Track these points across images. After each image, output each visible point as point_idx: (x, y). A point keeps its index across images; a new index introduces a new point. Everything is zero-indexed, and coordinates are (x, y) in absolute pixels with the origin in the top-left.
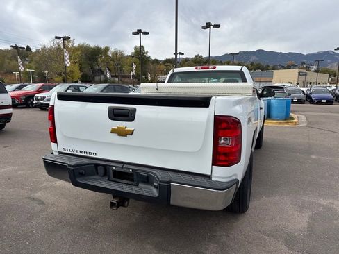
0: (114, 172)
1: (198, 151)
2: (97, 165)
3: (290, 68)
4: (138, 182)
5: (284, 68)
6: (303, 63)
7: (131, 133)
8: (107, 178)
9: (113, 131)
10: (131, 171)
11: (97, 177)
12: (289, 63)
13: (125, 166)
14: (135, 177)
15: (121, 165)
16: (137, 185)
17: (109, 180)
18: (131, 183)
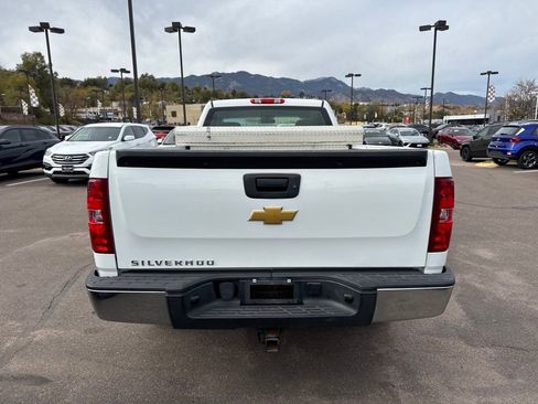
0: (253, 288)
1: (408, 235)
2: (217, 283)
4: (301, 297)
6: (302, 94)
7: (291, 217)
8: (239, 302)
9: (256, 217)
10: (289, 281)
11: (216, 303)
13: (274, 275)
14: (296, 291)
15: (268, 275)
16: (301, 304)
17: (242, 304)
18: (285, 301)
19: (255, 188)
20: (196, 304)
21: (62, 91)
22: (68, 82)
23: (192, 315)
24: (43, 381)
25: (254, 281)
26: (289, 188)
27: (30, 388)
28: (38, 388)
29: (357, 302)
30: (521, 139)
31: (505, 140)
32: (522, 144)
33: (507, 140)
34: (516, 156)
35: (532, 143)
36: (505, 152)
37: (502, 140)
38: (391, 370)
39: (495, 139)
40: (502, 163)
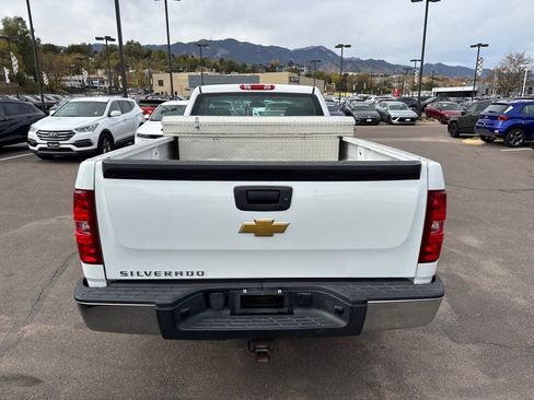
0: (244, 298)
1: (399, 247)
2: (207, 294)
3: (275, 71)
4: (292, 307)
5: (268, 71)
6: (291, 63)
7: (282, 229)
8: (229, 312)
9: (246, 230)
10: (280, 291)
11: (207, 313)
12: (273, 62)
13: (265, 285)
14: (286, 301)
15: (258, 285)
16: (292, 313)
17: (232, 314)
18: (276, 311)
19: (245, 201)
20: (186, 316)
21: (45, 58)
22: (51, 49)
23: (183, 327)
24: (34, 381)
25: (245, 291)
26: (281, 201)
27: (22, 389)
28: (29, 389)
29: (347, 314)
30: (509, 117)
31: (493, 118)
32: (511, 122)
33: (496, 118)
34: (503, 134)
35: (519, 121)
36: (492, 130)
37: (490, 117)
38: (378, 368)
39: (483, 117)
40: (489, 141)
